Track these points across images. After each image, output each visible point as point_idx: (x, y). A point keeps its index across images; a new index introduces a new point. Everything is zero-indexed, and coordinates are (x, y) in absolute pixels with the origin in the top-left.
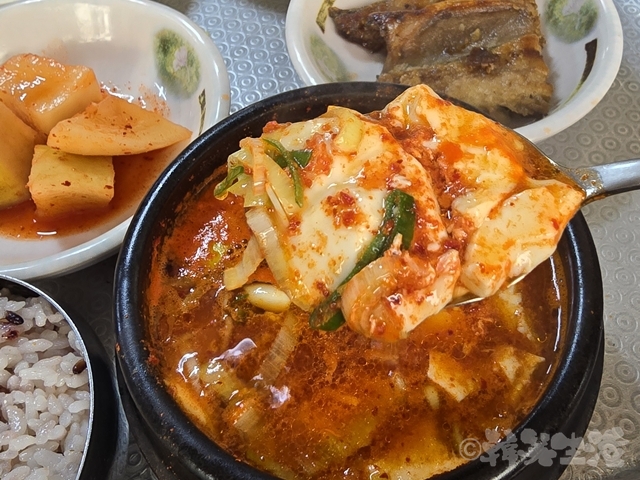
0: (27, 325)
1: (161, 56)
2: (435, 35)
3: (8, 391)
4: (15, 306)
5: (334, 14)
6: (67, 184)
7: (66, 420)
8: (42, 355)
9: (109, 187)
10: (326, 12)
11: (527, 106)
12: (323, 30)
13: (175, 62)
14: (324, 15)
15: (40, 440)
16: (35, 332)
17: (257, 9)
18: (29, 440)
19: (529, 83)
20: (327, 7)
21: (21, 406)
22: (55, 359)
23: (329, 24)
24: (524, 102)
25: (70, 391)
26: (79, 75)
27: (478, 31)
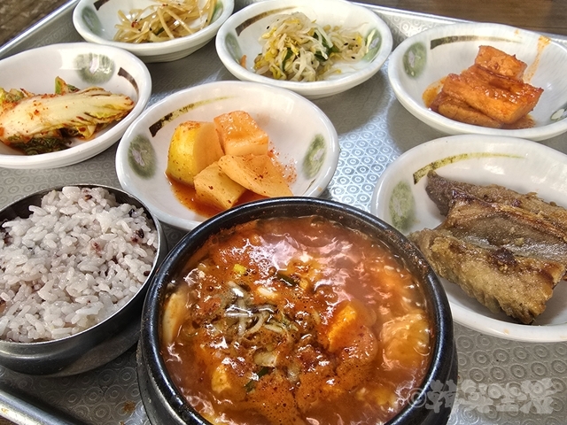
0: (144, 241)
1: (312, 148)
2: (489, 225)
3: (117, 263)
4: (146, 229)
5: (432, 176)
6: (212, 188)
7: (126, 292)
8: (140, 258)
9: (230, 202)
10: (427, 172)
11: (513, 309)
12: (415, 182)
13: (315, 155)
14: (423, 173)
15: (111, 292)
16: (145, 245)
17: (395, 149)
18: (107, 289)
19: (525, 295)
20: (429, 169)
21: (116, 273)
22: (142, 263)
23: (423, 181)
24: (513, 305)
25: (137, 281)
26: (260, 136)
27: (521, 239)
